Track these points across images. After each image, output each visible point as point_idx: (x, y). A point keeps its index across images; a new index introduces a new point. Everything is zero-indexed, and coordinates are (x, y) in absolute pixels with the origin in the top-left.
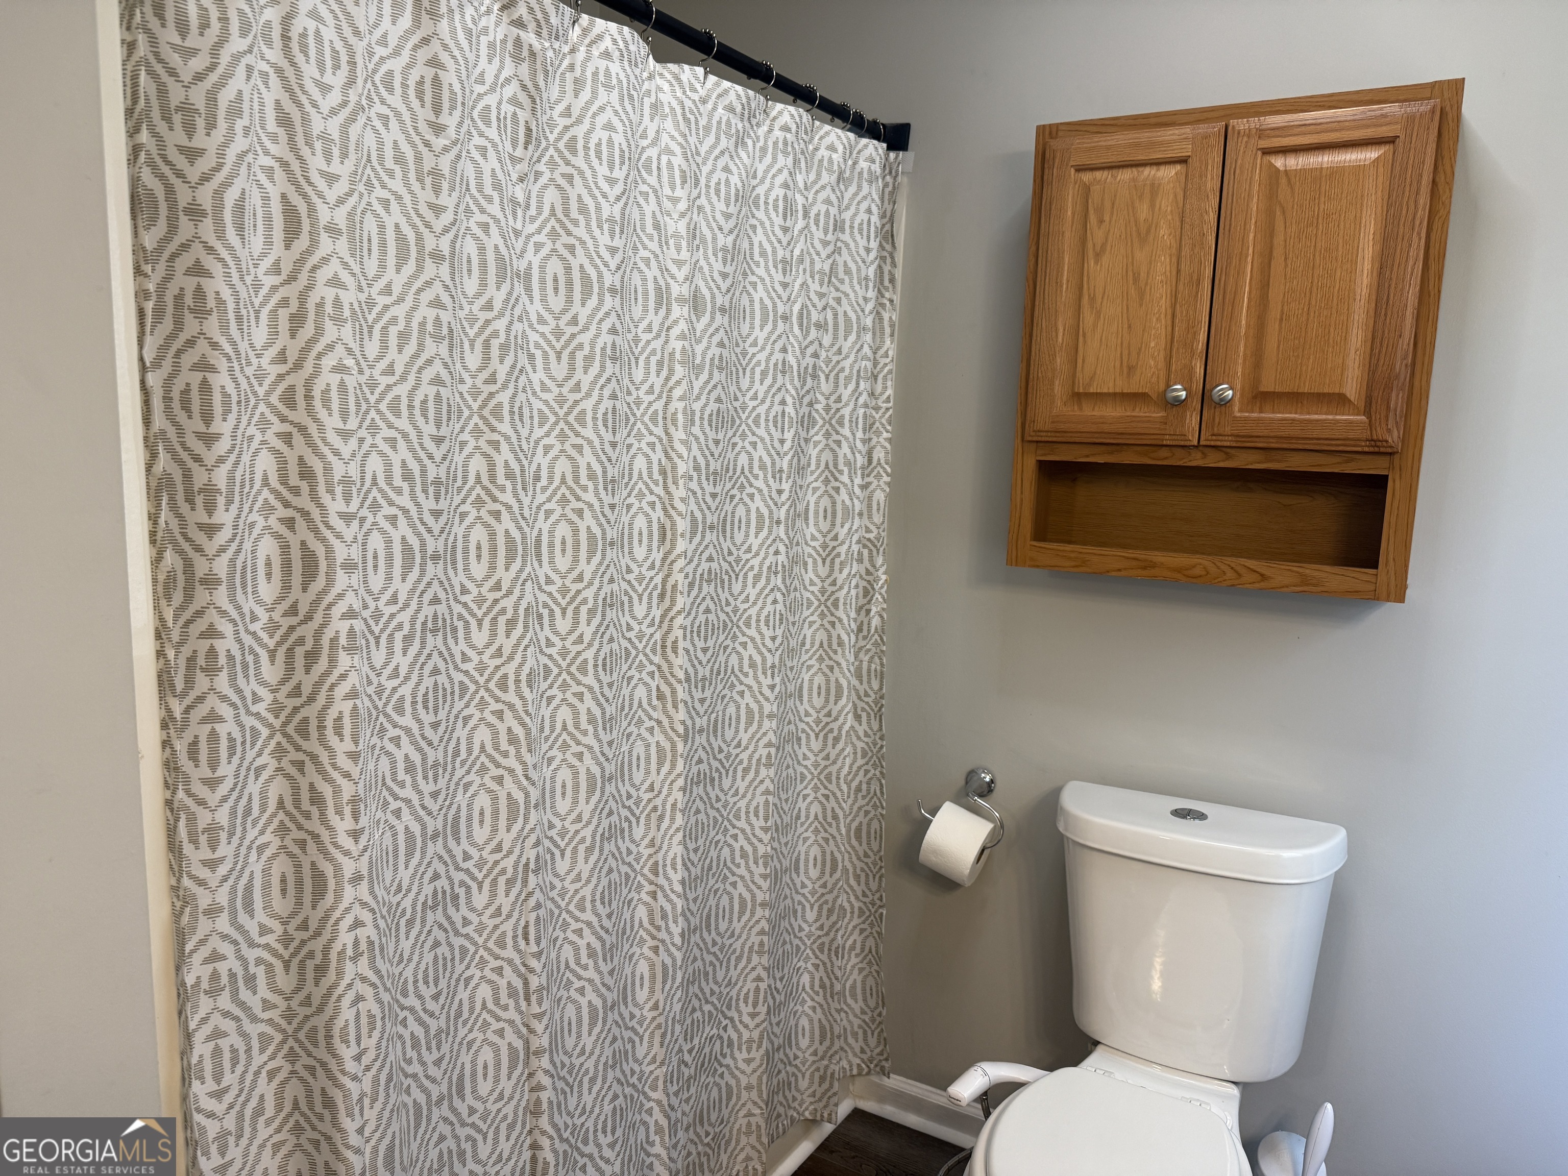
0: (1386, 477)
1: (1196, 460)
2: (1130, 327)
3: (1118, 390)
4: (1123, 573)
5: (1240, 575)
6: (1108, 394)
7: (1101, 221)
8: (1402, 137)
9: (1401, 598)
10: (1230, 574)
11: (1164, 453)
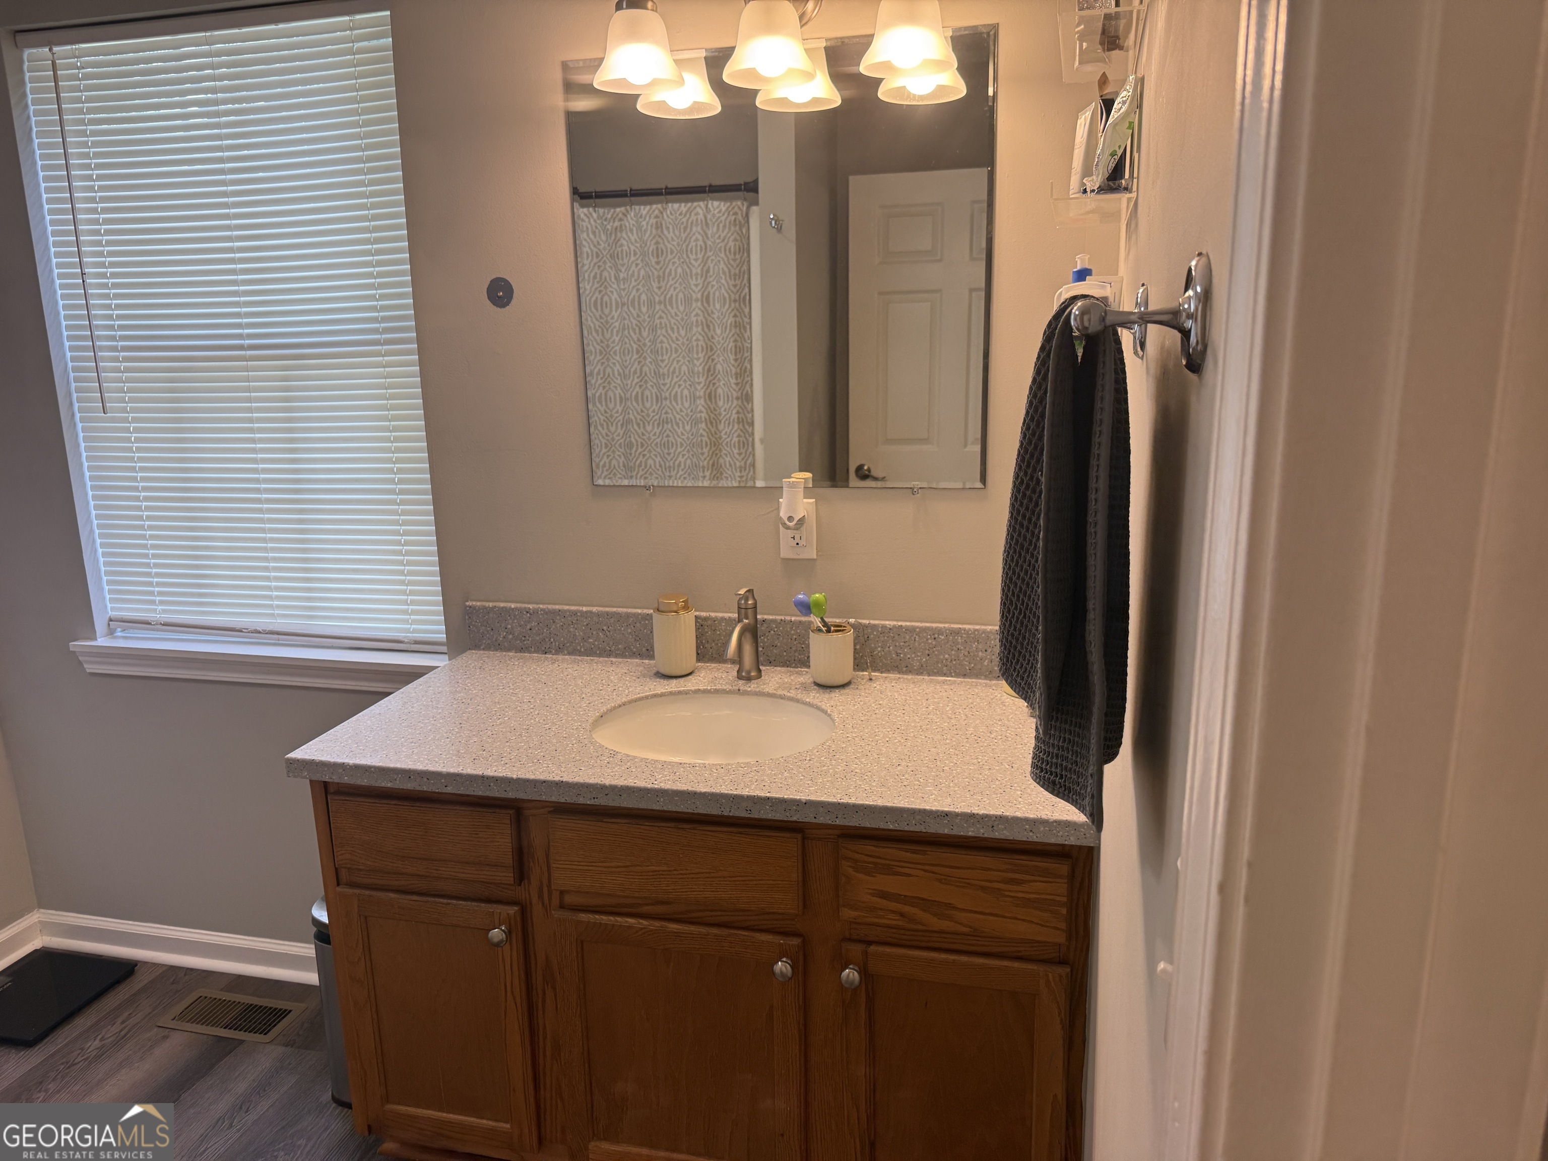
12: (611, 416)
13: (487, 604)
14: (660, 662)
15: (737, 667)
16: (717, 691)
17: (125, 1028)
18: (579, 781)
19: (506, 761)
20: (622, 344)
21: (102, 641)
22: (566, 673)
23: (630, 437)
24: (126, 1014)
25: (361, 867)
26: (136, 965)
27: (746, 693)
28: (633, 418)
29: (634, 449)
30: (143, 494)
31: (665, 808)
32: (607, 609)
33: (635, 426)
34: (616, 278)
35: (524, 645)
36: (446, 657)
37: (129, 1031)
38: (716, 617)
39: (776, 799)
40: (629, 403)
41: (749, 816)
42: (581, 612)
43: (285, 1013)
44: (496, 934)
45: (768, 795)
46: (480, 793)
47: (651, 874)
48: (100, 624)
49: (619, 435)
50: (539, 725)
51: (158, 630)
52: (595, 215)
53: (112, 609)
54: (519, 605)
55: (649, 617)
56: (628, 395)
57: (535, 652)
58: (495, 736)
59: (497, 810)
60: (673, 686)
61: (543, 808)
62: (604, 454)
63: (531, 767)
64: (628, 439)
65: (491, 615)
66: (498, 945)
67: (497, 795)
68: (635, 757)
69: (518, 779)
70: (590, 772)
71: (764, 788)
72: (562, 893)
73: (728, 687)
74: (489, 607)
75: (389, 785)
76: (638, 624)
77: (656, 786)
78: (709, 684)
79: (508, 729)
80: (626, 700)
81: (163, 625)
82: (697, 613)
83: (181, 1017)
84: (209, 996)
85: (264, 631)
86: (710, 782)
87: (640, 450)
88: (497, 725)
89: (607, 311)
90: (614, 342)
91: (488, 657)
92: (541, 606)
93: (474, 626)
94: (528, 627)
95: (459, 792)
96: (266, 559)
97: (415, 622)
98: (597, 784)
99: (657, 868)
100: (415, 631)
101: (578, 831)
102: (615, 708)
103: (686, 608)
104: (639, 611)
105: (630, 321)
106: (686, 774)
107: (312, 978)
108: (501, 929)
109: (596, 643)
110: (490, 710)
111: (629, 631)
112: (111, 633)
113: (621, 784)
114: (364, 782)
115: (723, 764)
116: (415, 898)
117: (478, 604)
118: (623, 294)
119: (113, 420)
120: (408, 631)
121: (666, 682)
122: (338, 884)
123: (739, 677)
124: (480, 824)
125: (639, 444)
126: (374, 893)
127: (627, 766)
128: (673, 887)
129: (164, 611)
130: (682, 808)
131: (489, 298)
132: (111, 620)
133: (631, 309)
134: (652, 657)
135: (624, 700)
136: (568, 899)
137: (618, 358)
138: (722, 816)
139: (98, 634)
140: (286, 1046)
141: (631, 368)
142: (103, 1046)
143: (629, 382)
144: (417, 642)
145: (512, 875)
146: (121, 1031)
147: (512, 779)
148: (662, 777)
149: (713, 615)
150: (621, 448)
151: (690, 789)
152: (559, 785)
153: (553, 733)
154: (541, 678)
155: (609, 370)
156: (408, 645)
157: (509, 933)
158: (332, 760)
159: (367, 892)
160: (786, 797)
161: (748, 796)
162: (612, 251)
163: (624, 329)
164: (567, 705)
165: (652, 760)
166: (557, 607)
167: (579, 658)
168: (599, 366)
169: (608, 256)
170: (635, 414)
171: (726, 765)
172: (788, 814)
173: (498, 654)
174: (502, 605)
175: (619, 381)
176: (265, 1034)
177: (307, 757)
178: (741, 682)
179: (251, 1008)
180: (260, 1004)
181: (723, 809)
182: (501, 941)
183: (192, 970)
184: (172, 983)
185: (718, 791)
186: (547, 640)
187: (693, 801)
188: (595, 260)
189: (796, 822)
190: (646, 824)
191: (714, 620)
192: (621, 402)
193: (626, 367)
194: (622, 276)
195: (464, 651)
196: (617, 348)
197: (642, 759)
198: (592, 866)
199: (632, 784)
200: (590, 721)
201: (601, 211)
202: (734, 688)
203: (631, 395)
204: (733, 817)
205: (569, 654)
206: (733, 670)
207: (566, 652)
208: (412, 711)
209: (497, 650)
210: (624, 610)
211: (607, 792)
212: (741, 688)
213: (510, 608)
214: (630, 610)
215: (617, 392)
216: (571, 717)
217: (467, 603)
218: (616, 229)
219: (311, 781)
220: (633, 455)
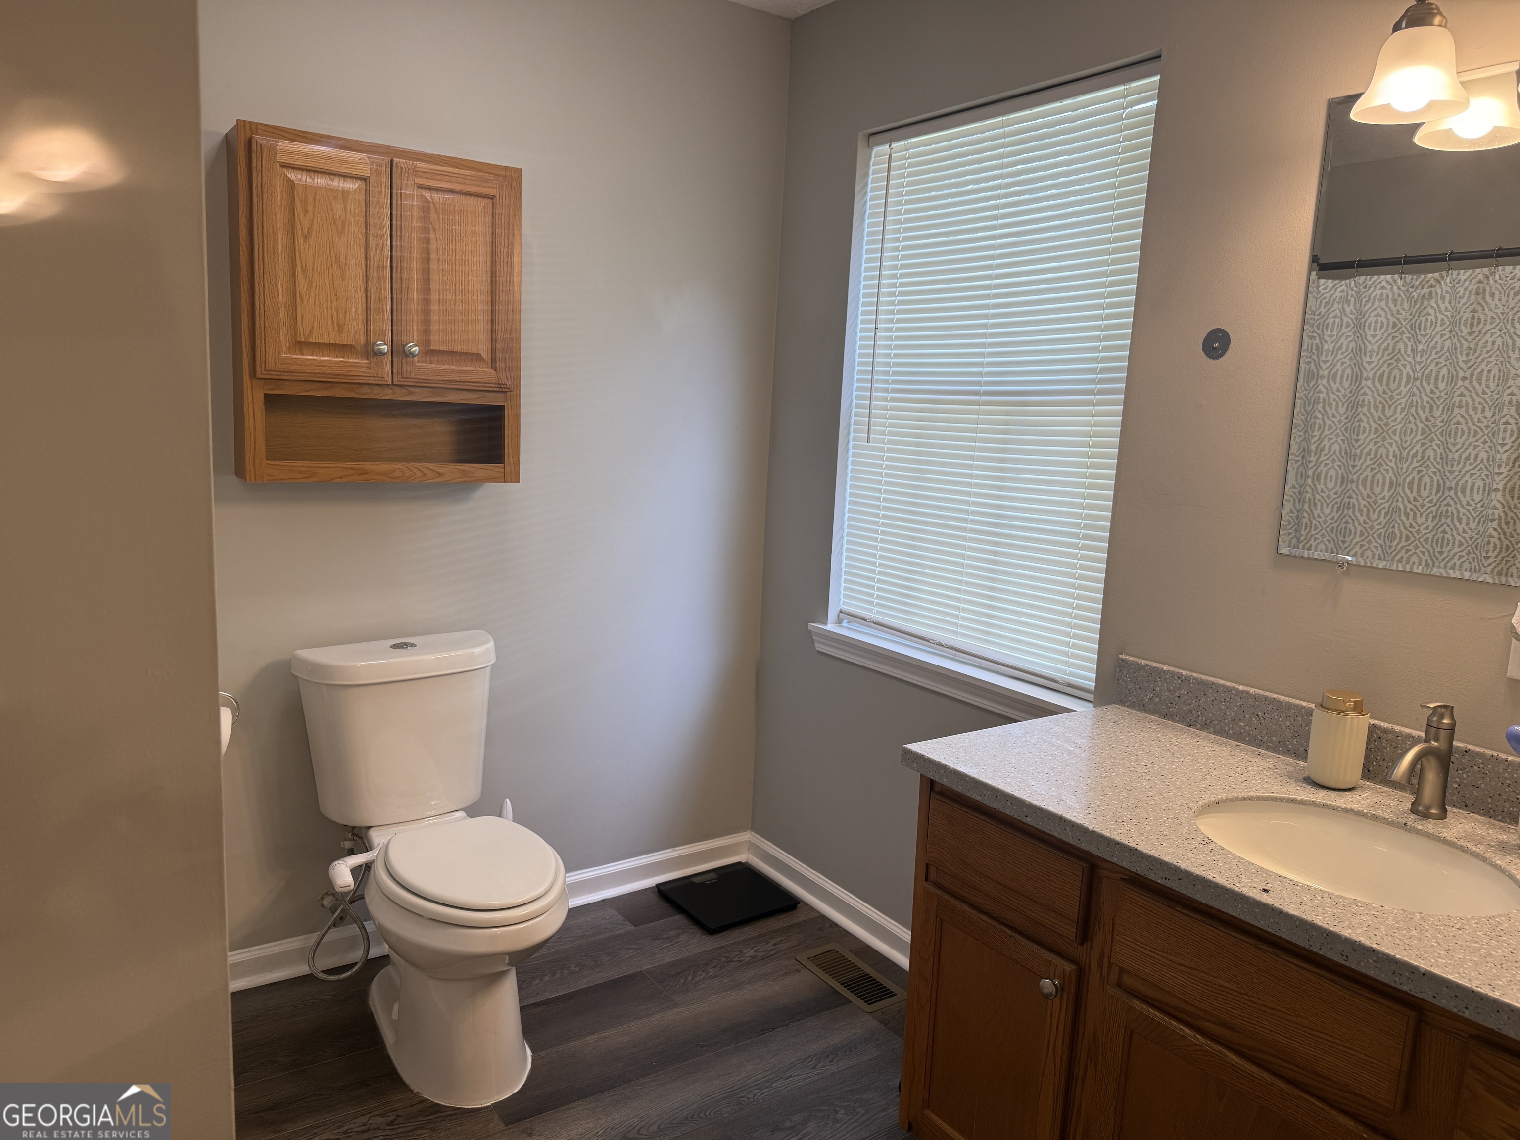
0: (502, 408)
1: (388, 395)
2: (336, 295)
3: (332, 342)
4: (344, 480)
5: (425, 474)
6: (325, 344)
7: (306, 211)
8: (498, 197)
9: (517, 480)
10: (418, 473)
11: (365, 390)
12: (1375, 502)
13: (1139, 661)
14: (1313, 766)
15: (1412, 798)
16: (1375, 818)
17: (774, 949)
18: (1154, 855)
19: (1091, 812)
20: (1405, 423)
21: (831, 627)
22: (1201, 750)
23: (1393, 527)
24: (779, 939)
25: (945, 870)
26: (799, 903)
27: (1418, 832)
28: (1402, 507)
29: (1396, 542)
30: (882, 512)
31: (1242, 917)
32: (1267, 694)
33: (1403, 517)
34: (1412, 351)
35: (1169, 711)
36: (1091, 705)
37: (776, 954)
38: (1401, 732)
39: (1384, 954)
40: (1400, 489)
41: (1343, 962)
42: (1237, 690)
43: (890, 994)
44: (1047, 985)
45: (1375, 946)
46: (1056, 834)
47: (1217, 987)
48: (832, 614)
49: (1380, 524)
50: (1144, 789)
51: (870, 627)
52: (1400, 282)
53: (844, 603)
54: (1171, 669)
55: (1310, 712)
56: (1401, 480)
57: (1179, 722)
58: (1093, 786)
59: (1072, 859)
60: (1321, 796)
61: (1118, 873)
62: (1357, 543)
63: (1112, 825)
64: (1391, 530)
65: (1142, 672)
66: (1047, 996)
67: (1071, 841)
68: (1230, 853)
69: (1093, 832)
70: (1171, 850)
71: (1373, 937)
72: (1122, 970)
73: (1391, 817)
74: (1141, 664)
75: (978, 798)
76: (1299, 718)
77: (1236, 889)
78: (1367, 807)
79: (1110, 784)
80: (1254, 794)
81: (875, 623)
82: (1373, 722)
83: (814, 959)
84: (840, 952)
85: (946, 645)
86: (1305, 907)
87: (1403, 543)
88: (1101, 777)
89: (1393, 386)
90: (1395, 420)
91: (1129, 715)
92: (1195, 675)
93: (1123, 680)
94: (1177, 694)
95: (1037, 826)
96: (960, 582)
97: (1072, 665)
98: (1171, 864)
99: (1225, 984)
100: (1071, 674)
101: (1146, 909)
102: (1237, 799)
103: (1358, 708)
104: (1304, 704)
105: (1421, 398)
106: (1280, 888)
107: (903, 961)
108: (1054, 983)
109: (1247, 728)
110: (1101, 762)
111: (1288, 723)
112: (839, 622)
113: (1198, 873)
114: (959, 788)
115: (1333, 894)
116: (985, 918)
117: (1131, 658)
118: (1418, 368)
119: (874, 449)
120: (1064, 672)
121: (1313, 790)
122: (926, 880)
123: (1414, 810)
124: (1053, 866)
125: (1404, 536)
126: (952, 900)
127: (1215, 859)
128: (1240, 1013)
129: (878, 612)
130: (1261, 924)
131: (1204, 350)
132: (841, 612)
133: (1425, 384)
134: (1305, 758)
135: (1252, 794)
136: (1127, 980)
137: (1397, 438)
138: (1310, 952)
139: (829, 621)
140: (881, 1023)
141: (1410, 450)
142: (755, 957)
143: (1405, 466)
144: (1070, 685)
145: (1075, 931)
146: (771, 950)
147: (1087, 829)
148: (1248, 882)
149: (1397, 728)
150: (1380, 539)
151: (1276, 905)
152: (1133, 851)
153: (1153, 802)
154: (1172, 748)
155: (1383, 451)
156: (1062, 686)
157: (1060, 989)
158: (938, 760)
159: (946, 896)
160: (1398, 956)
161: (1346, 939)
162: (1413, 321)
163: (1411, 406)
164: (1185, 780)
165: (1247, 861)
166: (1212, 679)
167: (1225, 740)
168: (1371, 446)
169: (1408, 326)
170: (1406, 502)
171: (1338, 896)
172: (1396, 979)
173: (1141, 714)
174: (1154, 664)
175: (1393, 464)
176: (869, 1004)
177: (919, 751)
178: (1412, 816)
179: (867, 976)
180: (874, 977)
181: (1312, 943)
182: (1051, 994)
183: (836, 925)
184: (819, 930)
185: (1310, 919)
186: (1194, 712)
187: (1277, 920)
188: (1390, 330)
189: (1406, 993)
190: (1221, 929)
191: (1398, 735)
192: (1390, 487)
193: (1404, 449)
194: (1420, 348)
195: (1108, 703)
196: (1399, 427)
197: (1236, 857)
198: (1155, 953)
199: (1210, 878)
200: (1201, 803)
201: (1408, 277)
202: (1400, 820)
203: (1405, 480)
204: (1322, 957)
205: (1215, 733)
206: (1408, 799)
207: (1212, 730)
208: (1029, 741)
209: (1140, 710)
210: (1287, 699)
211: (1180, 876)
212: (1409, 824)
213: (1162, 669)
214: (1293, 701)
215: (1388, 476)
216: (1182, 792)
217: (1121, 656)
218: (1424, 296)
219: (922, 776)
220: (1393, 548)
